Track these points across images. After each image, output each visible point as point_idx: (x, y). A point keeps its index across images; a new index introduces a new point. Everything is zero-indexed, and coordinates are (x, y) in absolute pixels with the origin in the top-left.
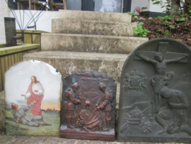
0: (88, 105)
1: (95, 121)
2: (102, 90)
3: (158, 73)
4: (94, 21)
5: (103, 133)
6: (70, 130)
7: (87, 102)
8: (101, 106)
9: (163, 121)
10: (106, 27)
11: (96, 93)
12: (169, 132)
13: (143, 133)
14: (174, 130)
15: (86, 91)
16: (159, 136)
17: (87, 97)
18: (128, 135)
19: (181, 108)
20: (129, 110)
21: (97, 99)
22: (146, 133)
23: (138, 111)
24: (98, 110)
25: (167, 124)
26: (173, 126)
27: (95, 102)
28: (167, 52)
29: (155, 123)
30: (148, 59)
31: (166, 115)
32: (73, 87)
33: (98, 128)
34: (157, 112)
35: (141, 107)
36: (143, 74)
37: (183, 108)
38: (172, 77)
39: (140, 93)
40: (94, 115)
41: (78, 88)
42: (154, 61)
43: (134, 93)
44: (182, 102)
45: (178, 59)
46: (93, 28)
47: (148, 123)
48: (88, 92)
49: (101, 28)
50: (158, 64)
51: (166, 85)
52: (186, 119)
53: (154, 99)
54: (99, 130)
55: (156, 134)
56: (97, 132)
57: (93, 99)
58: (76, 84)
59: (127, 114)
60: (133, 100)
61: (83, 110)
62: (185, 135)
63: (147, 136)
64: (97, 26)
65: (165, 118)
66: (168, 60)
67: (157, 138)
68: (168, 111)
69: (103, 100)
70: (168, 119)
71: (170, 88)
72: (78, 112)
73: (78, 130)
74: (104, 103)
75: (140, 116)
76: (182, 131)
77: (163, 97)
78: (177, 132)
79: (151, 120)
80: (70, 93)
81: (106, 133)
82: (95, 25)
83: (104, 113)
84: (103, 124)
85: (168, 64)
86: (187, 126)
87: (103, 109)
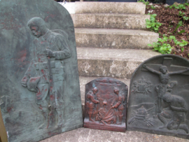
0: (105, 105)
1: (110, 117)
2: (116, 93)
3: (162, 83)
4: (108, 15)
5: (116, 125)
6: (91, 122)
7: (105, 102)
8: (116, 105)
9: (165, 119)
10: (119, 20)
11: (111, 95)
12: (168, 128)
13: (146, 126)
14: (174, 127)
15: (104, 93)
16: (160, 130)
17: (104, 98)
18: (135, 126)
19: (180, 111)
20: (136, 108)
21: (112, 100)
22: (149, 127)
23: (144, 109)
24: (113, 108)
25: (168, 122)
26: (173, 124)
27: (110, 102)
28: (172, 66)
29: (157, 120)
30: (153, 70)
31: (167, 115)
32: (93, 91)
33: (112, 121)
34: (160, 112)
35: (147, 106)
36: (149, 81)
37: (183, 111)
38: (175, 85)
39: (146, 96)
40: (109, 112)
41: (97, 91)
42: (159, 72)
43: (141, 96)
44: (182, 106)
45: (181, 71)
46: (107, 22)
47: (152, 119)
48: (105, 95)
49: (114, 21)
50: (162, 75)
51: (169, 91)
52: (185, 119)
53: (158, 102)
54: (113, 123)
55: (157, 128)
56: (112, 125)
57: (109, 100)
58: (95, 88)
59: (134, 111)
60: (140, 101)
61: (101, 108)
62: (183, 132)
63: (150, 129)
64: (111, 20)
65: (166, 117)
66: (172, 73)
67: (158, 131)
68: (170, 112)
69: (117, 101)
70: (170, 118)
71: (173, 93)
72: (97, 109)
73: (97, 123)
74: (118, 103)
75: (145, 114)
76: (181, 128)
77: (165, 101)
78: (176, 128)
79: (154, 117)
80: (91, 95)
81: (119, 126)
82: (109, 18)
83: (118, 111)
84: (116, 119)
85: (171, 75)
86: (185, 125)
87: (117, 108)
